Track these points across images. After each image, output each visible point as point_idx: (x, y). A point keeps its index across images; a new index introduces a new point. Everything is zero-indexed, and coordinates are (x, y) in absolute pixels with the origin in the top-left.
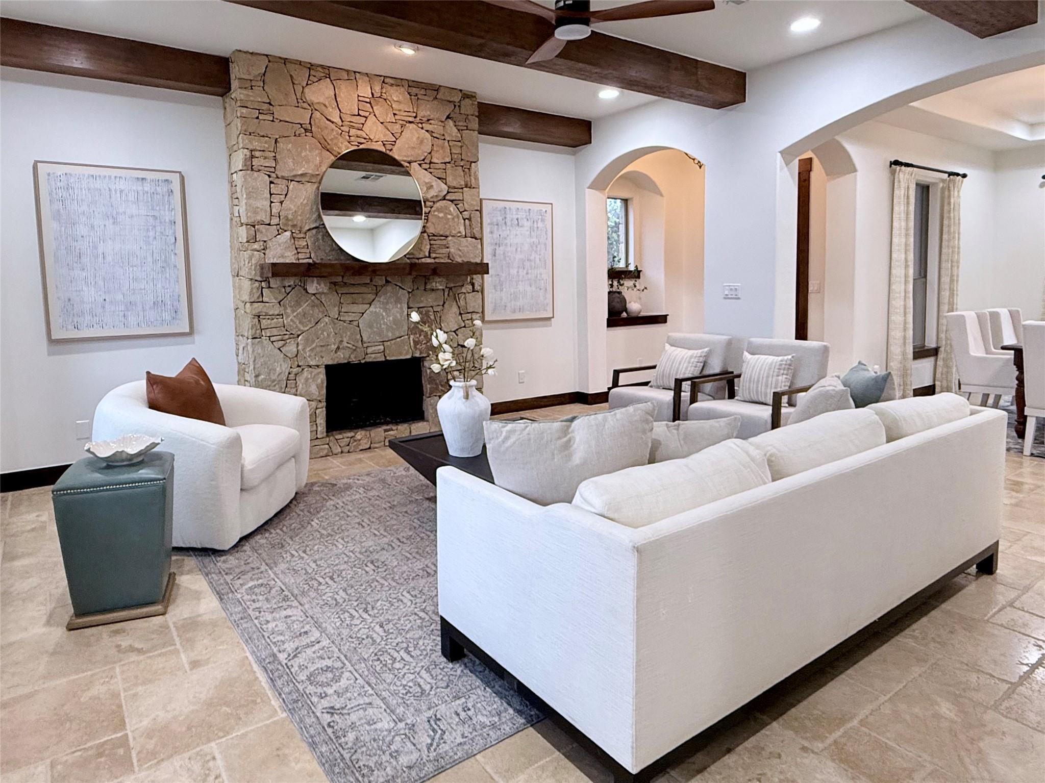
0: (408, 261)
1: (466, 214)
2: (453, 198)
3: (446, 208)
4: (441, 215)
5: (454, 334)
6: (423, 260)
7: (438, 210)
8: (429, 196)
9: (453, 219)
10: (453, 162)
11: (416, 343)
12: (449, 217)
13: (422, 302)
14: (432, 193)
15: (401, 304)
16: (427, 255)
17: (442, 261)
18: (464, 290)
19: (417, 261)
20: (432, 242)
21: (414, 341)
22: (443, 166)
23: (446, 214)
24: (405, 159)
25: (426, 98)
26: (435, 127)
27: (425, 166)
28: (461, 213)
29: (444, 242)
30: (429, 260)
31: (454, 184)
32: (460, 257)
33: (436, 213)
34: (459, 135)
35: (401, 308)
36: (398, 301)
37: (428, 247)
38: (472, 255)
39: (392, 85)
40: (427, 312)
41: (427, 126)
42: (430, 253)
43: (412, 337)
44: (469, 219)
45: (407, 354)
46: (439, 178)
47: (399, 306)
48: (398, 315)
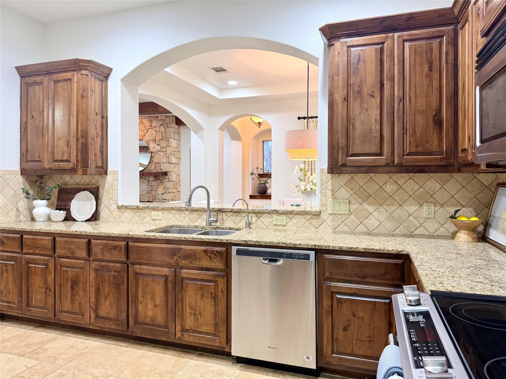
0: (148, 171)
1: (167, 156)
2: (163, 151)
3: (160, 154)
4: (158, 156)
5: (161, 195)
6: (153, 171)
7: (157, 155)
8: (154, 151)
9: (162, 157)
10: (163, 139)
11: (149, 197)
12: (161, 157)
13: (151, 184)
14: (155, 150)
15: (145, 184)
16: (154, 169)
17: (158, 171)
18: (165, 181)
19: (151, 171)
20: (155, 165)
21: (149, 196)
22: (159, 141)
23: (160, 156)
24: (148, 140)
25: (154, 120)
26: (157, 129)
27: (153, 141)
28: (165, 155)
29: (160, 165)
30: (154, 171)
31: (163, 146)
32: (164, 170)
33: (157, 156)
34: (165, 130)
35: (145, 186)
36: (144, 183)
37: (154, 167)
38: (168, 169)
39: (143, 119)
40: (153, 188)
41: (155, 129)
42: (155, 168)
43: (148, 195)
44: (168, 157)
45: (146, 200)
46: (158, 145)
47: (144, 185)
48: (144, 188)
